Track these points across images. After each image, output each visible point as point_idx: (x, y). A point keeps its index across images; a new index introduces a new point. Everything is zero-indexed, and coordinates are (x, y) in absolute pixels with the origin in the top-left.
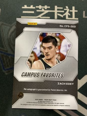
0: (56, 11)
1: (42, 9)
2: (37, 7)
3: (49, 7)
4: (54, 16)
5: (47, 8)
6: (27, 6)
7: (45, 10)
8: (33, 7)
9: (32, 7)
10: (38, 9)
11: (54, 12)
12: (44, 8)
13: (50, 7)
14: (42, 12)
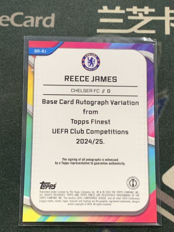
0: (167, 18)
1: (139, 14)
2: (128, 10)
3: (153, 10)
4: (164, 28)
5: (150, 13)
6: (109, 8)
7: (144, 15)
8: (121, 9)
9: (118, 10)
10: (131, 14)
11: (164, 21)
12: (143, 13)
13: (156, 10)
14: (140, 21)
